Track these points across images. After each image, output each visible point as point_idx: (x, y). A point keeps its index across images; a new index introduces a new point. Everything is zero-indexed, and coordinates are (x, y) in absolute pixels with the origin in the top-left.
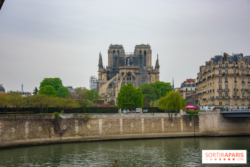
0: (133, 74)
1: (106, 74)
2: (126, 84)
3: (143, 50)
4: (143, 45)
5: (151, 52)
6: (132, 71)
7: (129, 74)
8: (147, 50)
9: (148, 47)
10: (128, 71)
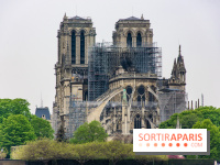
0: (150, 90)
1: (81, 86)
2: (143, 110)
3: (135, 29)
4: (133, 19)
5: (151, 36)
6: (146, 84)
7: (141, 90)
8: (144, 29)
9: (145, 23)
10: (139, 84)
